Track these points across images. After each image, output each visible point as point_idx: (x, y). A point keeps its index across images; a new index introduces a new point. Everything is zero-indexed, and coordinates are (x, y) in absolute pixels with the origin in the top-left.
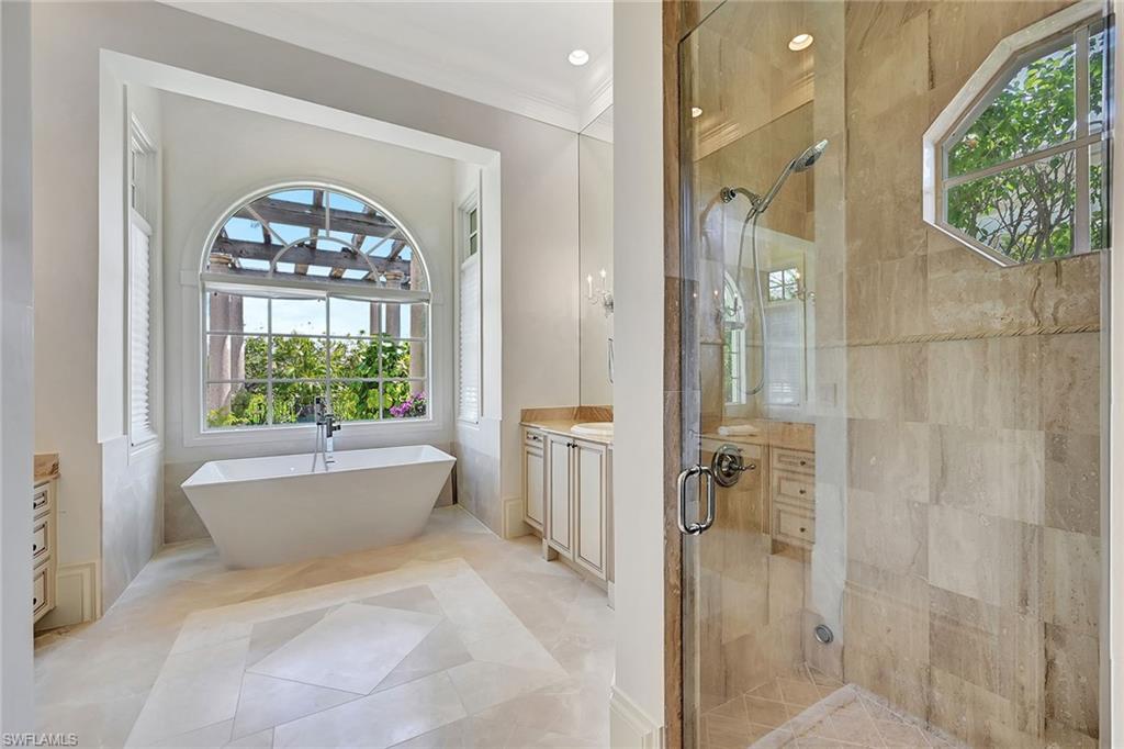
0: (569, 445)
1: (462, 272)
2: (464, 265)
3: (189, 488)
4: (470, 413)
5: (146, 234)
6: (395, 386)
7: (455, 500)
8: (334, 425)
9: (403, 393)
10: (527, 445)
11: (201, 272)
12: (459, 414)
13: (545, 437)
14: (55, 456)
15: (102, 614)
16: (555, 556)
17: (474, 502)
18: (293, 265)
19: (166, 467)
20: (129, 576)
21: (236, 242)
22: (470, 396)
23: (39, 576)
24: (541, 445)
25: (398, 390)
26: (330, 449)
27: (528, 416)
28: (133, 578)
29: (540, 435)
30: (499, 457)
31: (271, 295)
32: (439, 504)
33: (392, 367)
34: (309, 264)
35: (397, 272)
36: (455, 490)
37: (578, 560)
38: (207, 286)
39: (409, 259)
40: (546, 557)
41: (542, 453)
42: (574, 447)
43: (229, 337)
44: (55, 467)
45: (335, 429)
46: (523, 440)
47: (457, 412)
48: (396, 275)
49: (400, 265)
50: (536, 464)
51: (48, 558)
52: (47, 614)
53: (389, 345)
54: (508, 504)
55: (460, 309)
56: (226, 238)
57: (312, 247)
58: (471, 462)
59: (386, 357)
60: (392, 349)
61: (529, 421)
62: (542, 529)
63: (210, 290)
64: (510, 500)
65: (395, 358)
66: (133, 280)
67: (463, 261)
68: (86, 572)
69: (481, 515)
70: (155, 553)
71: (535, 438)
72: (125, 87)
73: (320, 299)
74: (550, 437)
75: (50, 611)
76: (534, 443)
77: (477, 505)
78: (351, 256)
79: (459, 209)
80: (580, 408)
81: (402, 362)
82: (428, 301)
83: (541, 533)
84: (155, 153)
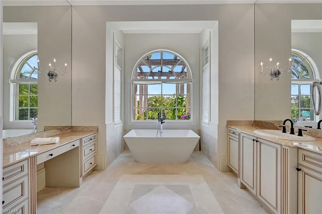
0: (254, 140)
1: (203, 71)
2: (203, 68)
3: (125, 137)
4: (205, 120)
5: (120, 70)
6: (183, 109)
7: (200, 150)
8: (163, 121)
9: (185, 111)
10: (229, 135)
11: (132, 79)
12: (202, 120)
13: (239, 134)
14: (98, 126)
15: (106, 168)
16: (244, 187)
17: (207, 152)
18: (158, 77)
19: (125, 130)
20: (114, 159)
21: (145, 73)
22: (206, 114)
23: (93, 157)
24: (237, 137)
25: (184, 110)
26: (162, 128)
27: (230, 123)
28: (115, 159)
29: (237, 132)
30: (217, 139)
31: (148, 84)
32: (195, 150)
33: (182, 104)
34: (161, 76)
35: (183, 76)
36: (200, 146)
37: (258, 196)
38: (133, 83)
39: (186, 71)
40: (240, 187)
41: (237, 140)
42: (257, 141)
43: (143, 96)
44: (98, 129)
45: (163, 123)
46: (227, 133)
47: (201, 119)
48: (183, 77)
49: (184, 74)
50: (234, 145)
51: (96, 152)
52: (95, 166)
53: (181, 97)
54: (221, 157)
55: (202, 83)
56: (143, 72)
57: (161, 72)
58: (206, 138)
59: (180, 101)
60: (182, 98)
61: (230, 125)
62: (237, 172)
63: (134, 84)
64: (222, 156)
65: (182, 101)
66: (116, 82)
67: (203, 67)
68: (103, 157)
69: (209, 158)
70: (122, 152)
71: (233, 133)
72: (113, 32)
73: (159, 84)
74: (242, 135)
75: (96, 165)
76: (233, 135)
77: (208, 154)
78: (171, 73)
79: (202, 49)
80: (255, 121)
81: (184, 102)
82: (191, 82)
83: (237, 174)
84: (122, 49)
